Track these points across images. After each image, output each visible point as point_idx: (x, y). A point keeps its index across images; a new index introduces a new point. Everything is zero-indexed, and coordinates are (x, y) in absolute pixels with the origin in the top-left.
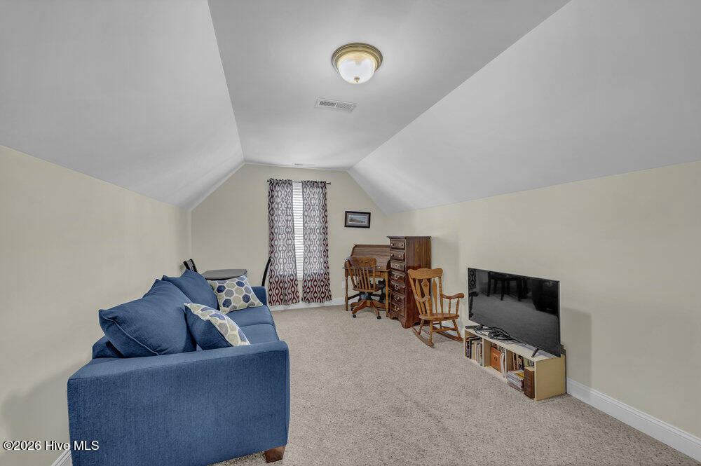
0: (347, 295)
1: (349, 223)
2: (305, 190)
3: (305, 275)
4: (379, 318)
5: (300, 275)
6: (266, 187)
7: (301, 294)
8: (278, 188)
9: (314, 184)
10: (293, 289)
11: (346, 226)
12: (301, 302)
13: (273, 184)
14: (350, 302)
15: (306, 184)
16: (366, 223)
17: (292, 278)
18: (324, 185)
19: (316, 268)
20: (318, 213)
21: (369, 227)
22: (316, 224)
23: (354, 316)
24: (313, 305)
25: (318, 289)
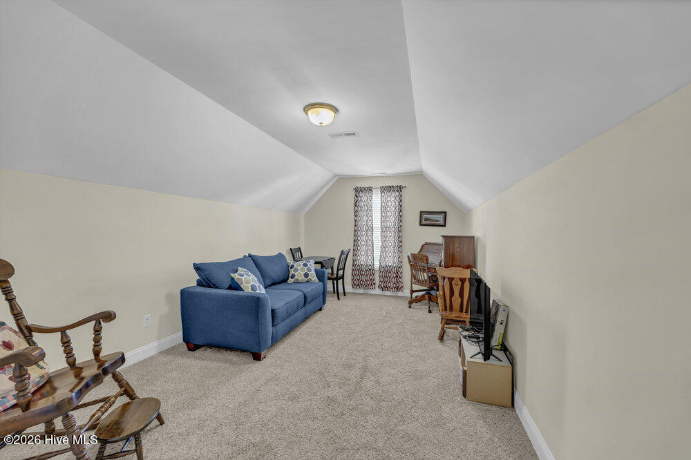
0: (412, 288)
1: (424, 222)
2: (383, 194)
3: (380, 266)
4: (430, 312)
5: (377, 265)
6: (353, 193)
7: (377, 281)
8: (362, 194)
9: (390, 188)
10: (371, 277)
11: (421, 225)
12: (377, 289)
13: (358, 191)
14: (415, 295)
15: (384, 189)
16: (441, 222)
17: (370, 267)
18: (400, 189)
19: (391, 261)
20: (393, 214)
21: (445, 226)
22: (392, 222)
23: (410, 307)
24: (388, 293)
25: (391, 280)
